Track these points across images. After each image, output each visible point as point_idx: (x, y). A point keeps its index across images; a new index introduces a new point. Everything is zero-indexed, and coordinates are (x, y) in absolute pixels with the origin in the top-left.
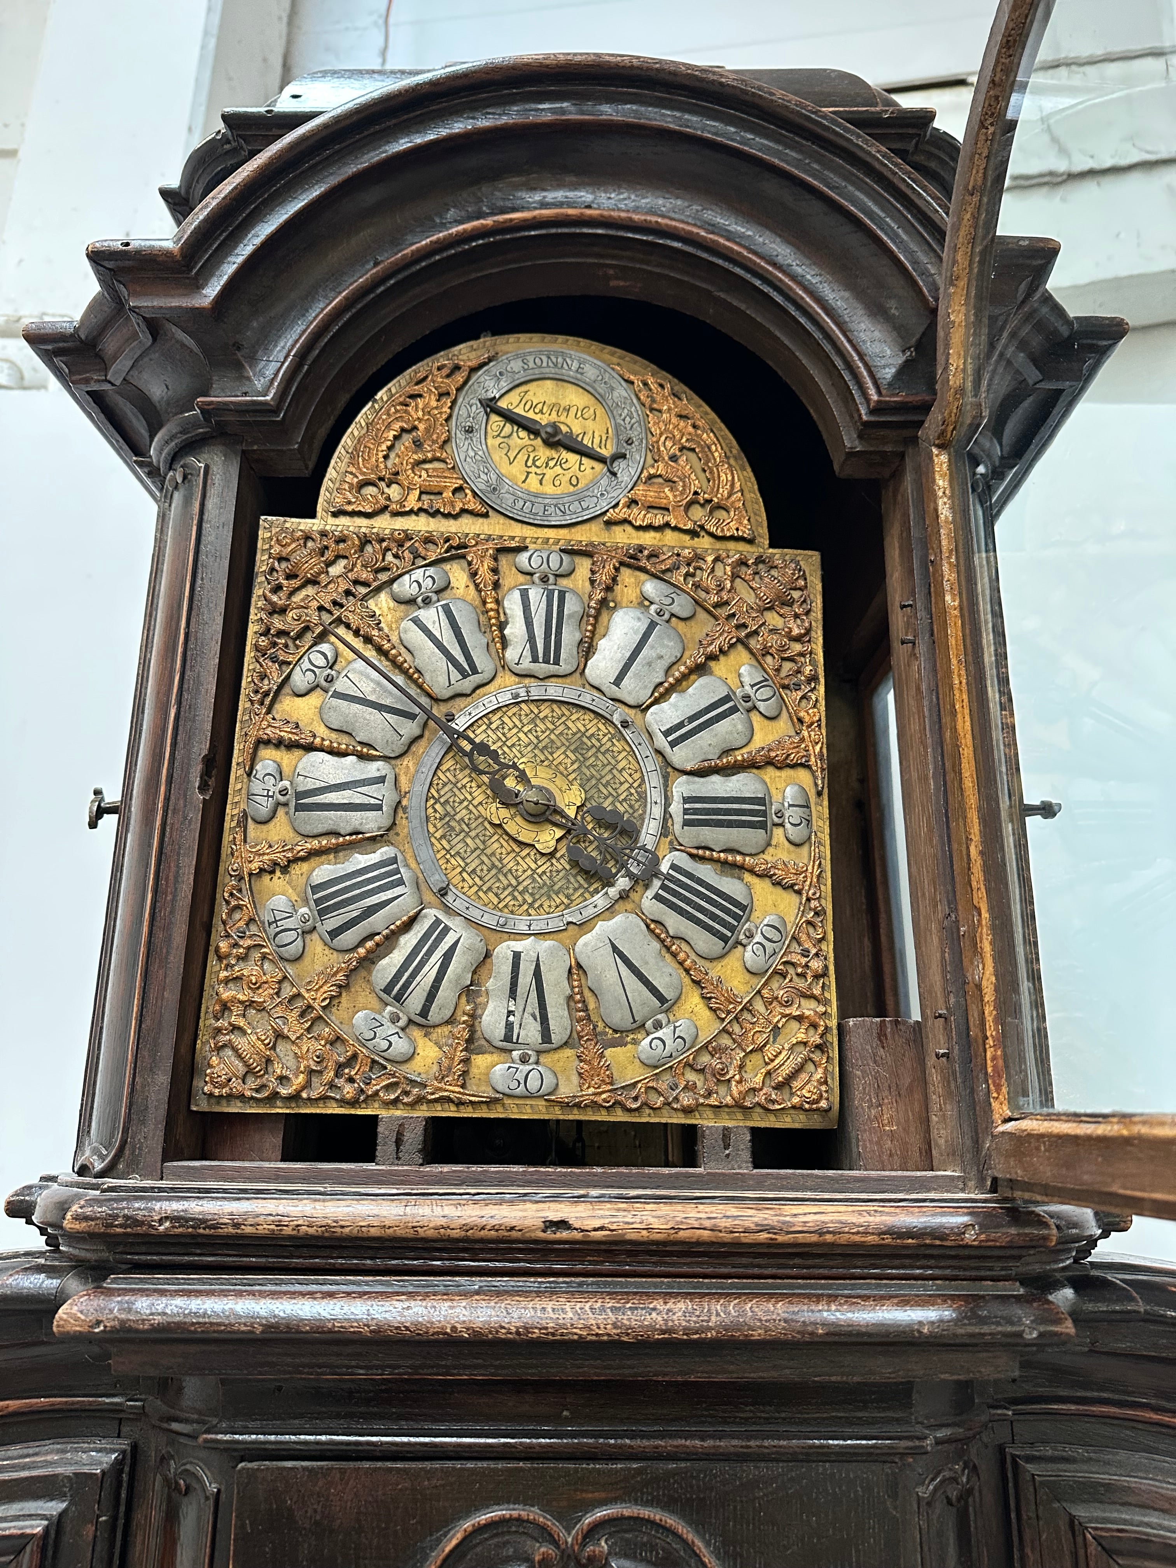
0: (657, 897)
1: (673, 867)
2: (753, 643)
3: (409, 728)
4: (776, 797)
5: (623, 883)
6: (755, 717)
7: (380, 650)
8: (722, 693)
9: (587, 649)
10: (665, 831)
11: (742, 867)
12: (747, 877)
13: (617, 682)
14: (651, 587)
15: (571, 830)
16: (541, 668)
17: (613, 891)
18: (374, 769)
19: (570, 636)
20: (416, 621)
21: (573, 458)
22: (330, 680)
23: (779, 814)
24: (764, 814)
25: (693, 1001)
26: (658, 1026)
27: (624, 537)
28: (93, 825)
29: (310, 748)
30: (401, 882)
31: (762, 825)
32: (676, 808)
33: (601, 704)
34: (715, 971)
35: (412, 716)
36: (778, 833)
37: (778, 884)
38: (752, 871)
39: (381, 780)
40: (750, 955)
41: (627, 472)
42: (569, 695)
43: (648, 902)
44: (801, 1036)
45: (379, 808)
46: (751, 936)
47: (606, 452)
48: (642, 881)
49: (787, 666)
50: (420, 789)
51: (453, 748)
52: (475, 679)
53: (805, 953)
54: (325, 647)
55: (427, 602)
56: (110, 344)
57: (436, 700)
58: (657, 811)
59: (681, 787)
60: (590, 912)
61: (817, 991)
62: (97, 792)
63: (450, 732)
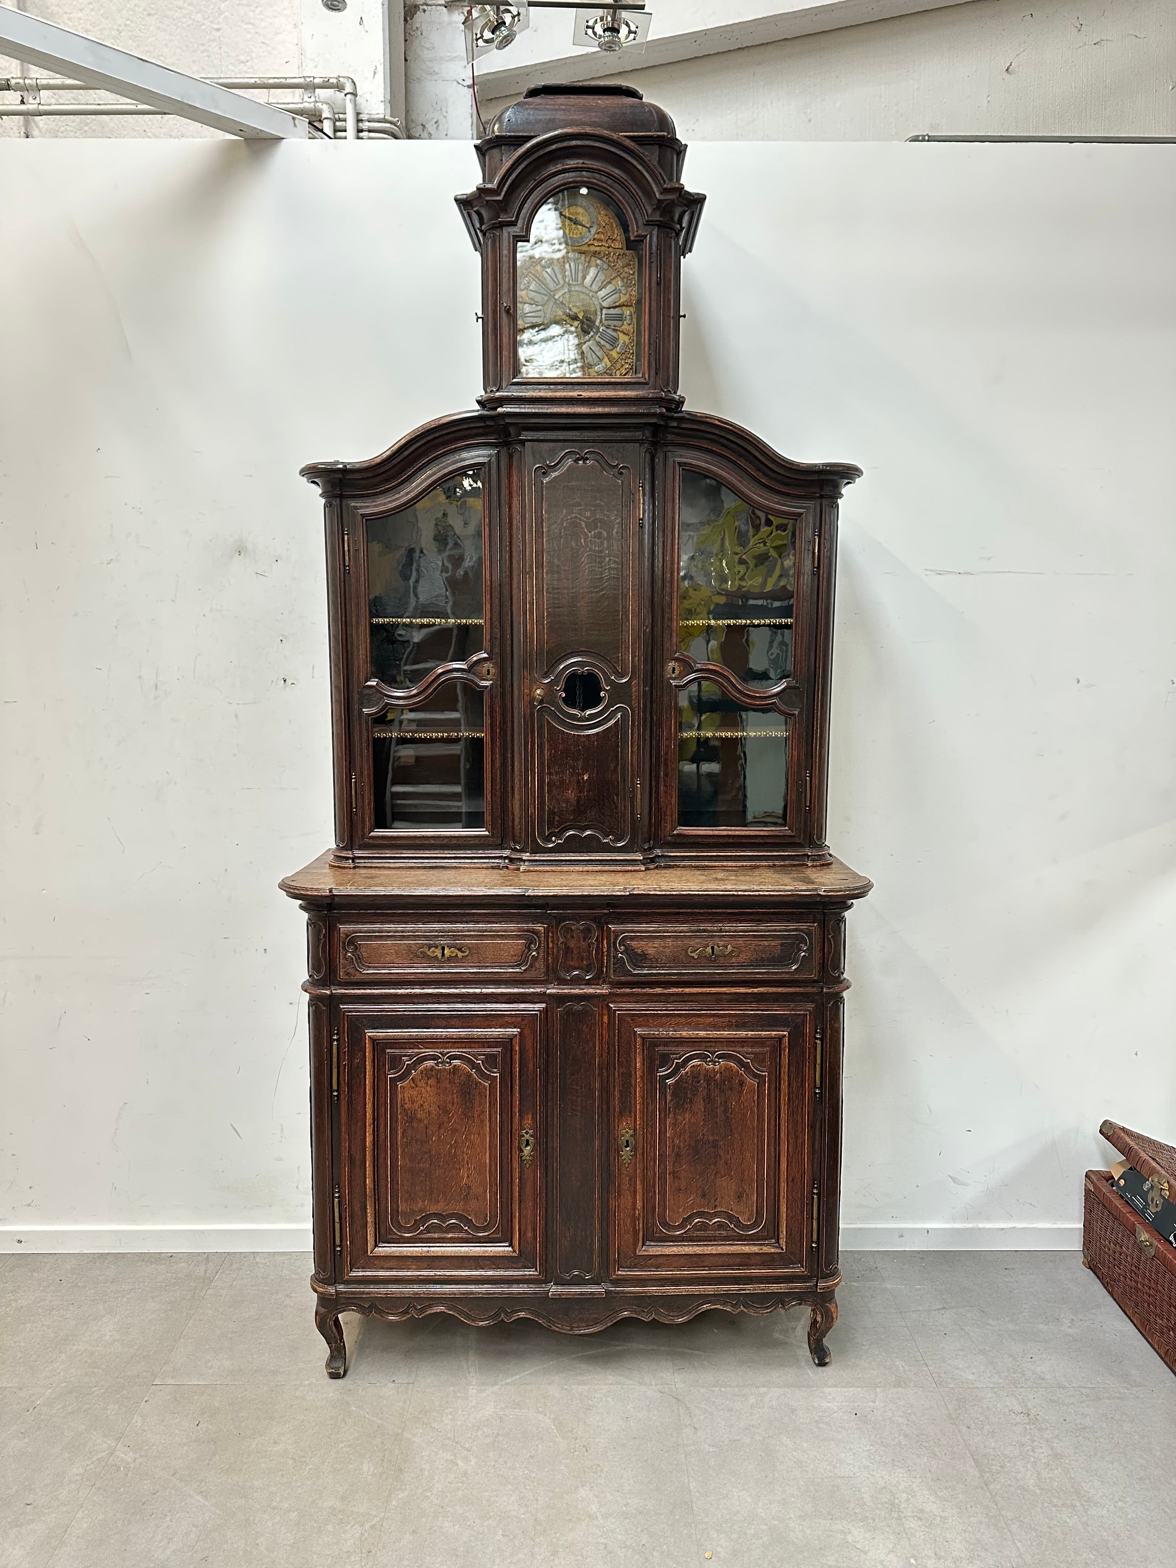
0: (599, 337)
1: (602, 330)
2: (622, 276)
3: (546, 298)
4: (625, 314)
5: (592, 333)
6: (621, 294)
7: (538, 279)
8: (614, 288)
9: (584, 278)
10: (601, 322)
11: (617, 330)
13: (591, 286)
14: (598, 262)
15: (582, 322)
16: (574, 283)
17: (590, 336)
18: (539, 308)
19: (580, 275)
20: (546, 272)
21: (580, 227)
22: (529, 287)
23: (626, 318)
24: (622, 318)
25: (606, 359)
26: (599, 366)
27: (592, 248)
28: (477, 321)
29: (525, 303)
31: (621, 320)
32: (603, 316)
33: (587, 292)
34: (611, 353)
35: (546, 295)
36: (625, 322)
37: (624, 334)
38: (619, 331)
39: (541, 310)
40: (618, 349)
41: (593, 231)
42: (580, 289)
43: (597, 338)
44: (628, 367)
46: (618, 345)
47: (588, 226)
48: (596, 333)
49: (629, 281)
50: (549, 312)
51: (555, 303)
52: (560, 286)
53: (629, 349)
54: (527, 279)
55: (549, 267)
56: (475, 203)
57: (551, 291)
58: (599, 317)
59: (605, 311)
60: (585, 340)
61: (632, 357)
62: (476, 314)
63: (555, 299)
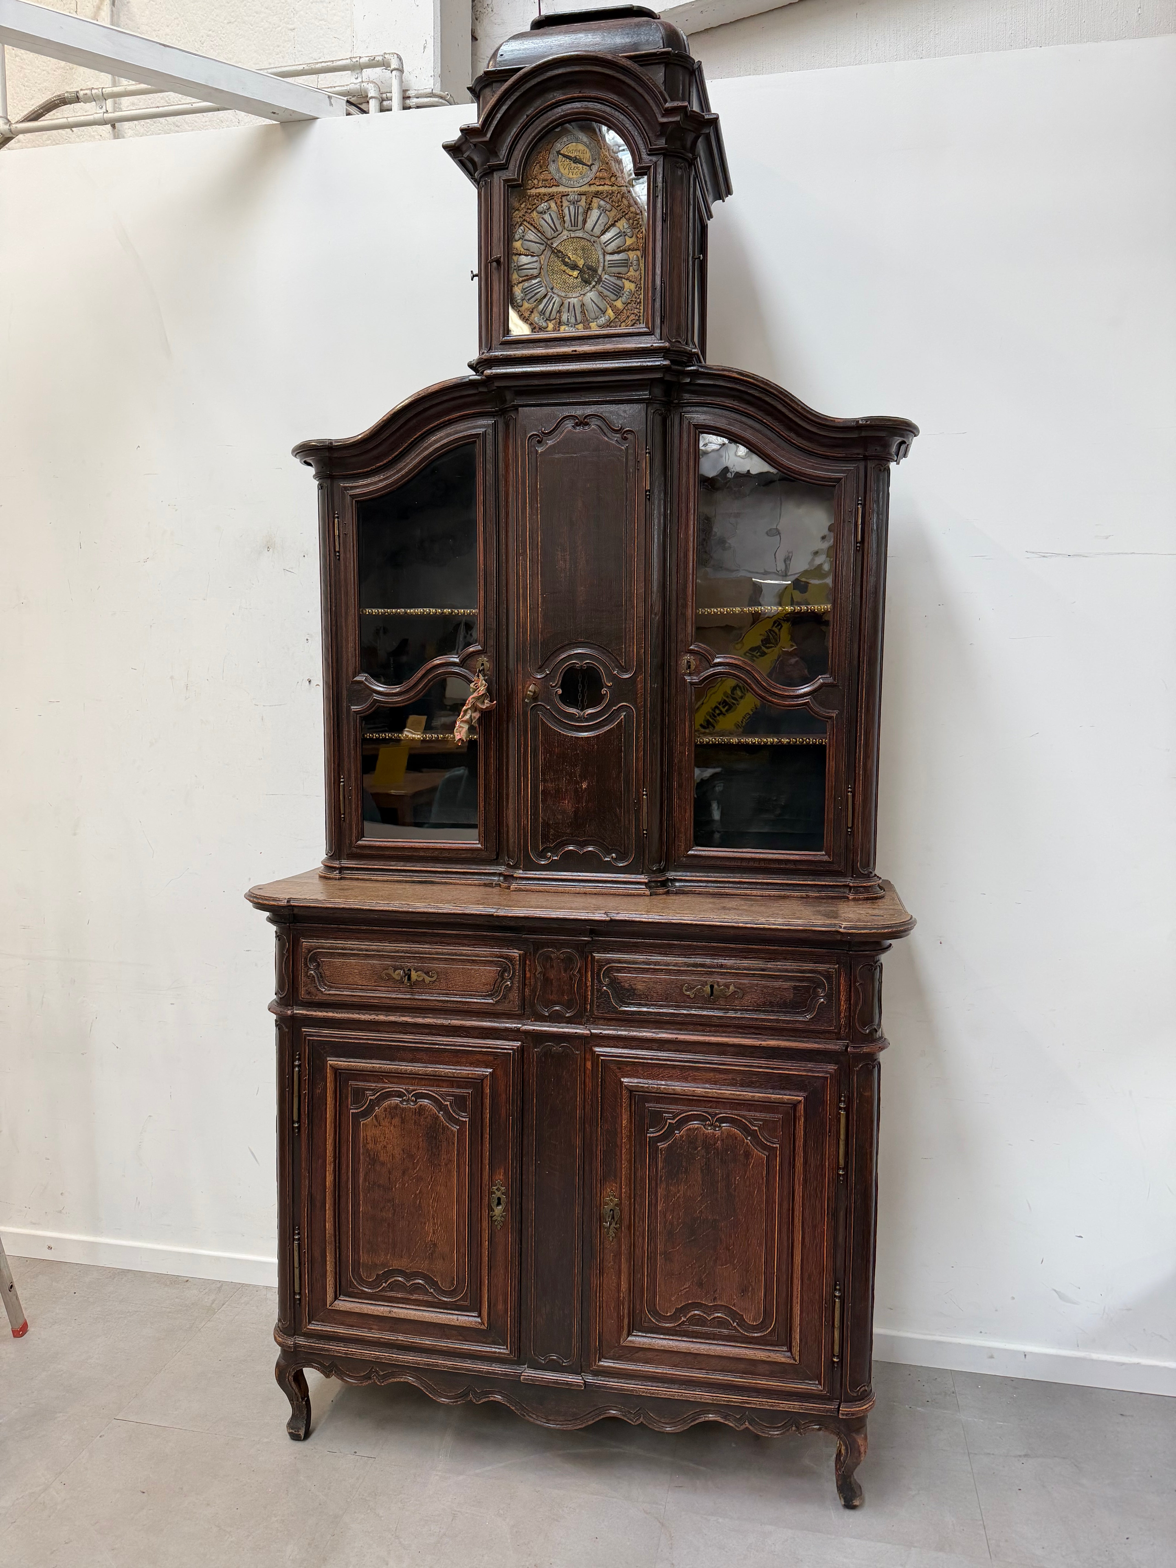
0: (601, 286)
1: (605, 279)
2: (627, 216)
3: (542, 247)
4: (631, 259)
5: (594, 283)
6: (626, 237)
7: (534, 227)
8: (618, 231)
9: (585, 222)
10: (604, 270)
11: (622, 278)
12: (623, 279)
13: (592, 230)
15: (581, 272)
16: (574, 228)
17: (591, 286)
18: (535, 259)
19: (580, 218)
20: (543, 218)
21: (581, 166)
22: (523, 236)
23: (631, 263)
24: (627, 263)
25: (610, 311)
26: (601, 317)
27: (593, 188)
28: (472, 280)
29: (520, 255)
30: (542, 286)
31: (627, 266)
32: (606, 263)
33: (588, 237)
34: (615, 303)
35: (543, 244)
36: (631, 268)
37: (630, 281)
38: (624, 278)
39: (537, 261)
40: (624, 299)
41: (595, 168)
42: (581, 235)
43: (599, 287)
44: (634, 318)
45: (536, 268)
46: (623, 294)
47: (589, 164)
48: (598, 282)
49: (635, 222)
50: (546, 263)
51: (553, 252)
52: (557, 233)
53: (636, 298)
54: (522, 227)
55: (545, 212)
56: (464, 148)
57: (549, 239)
58: (602, 265)
59: (608, 257)
60: (586, 291)
61: (638, 307)
62: (472, 272)
63: (552, 247)
